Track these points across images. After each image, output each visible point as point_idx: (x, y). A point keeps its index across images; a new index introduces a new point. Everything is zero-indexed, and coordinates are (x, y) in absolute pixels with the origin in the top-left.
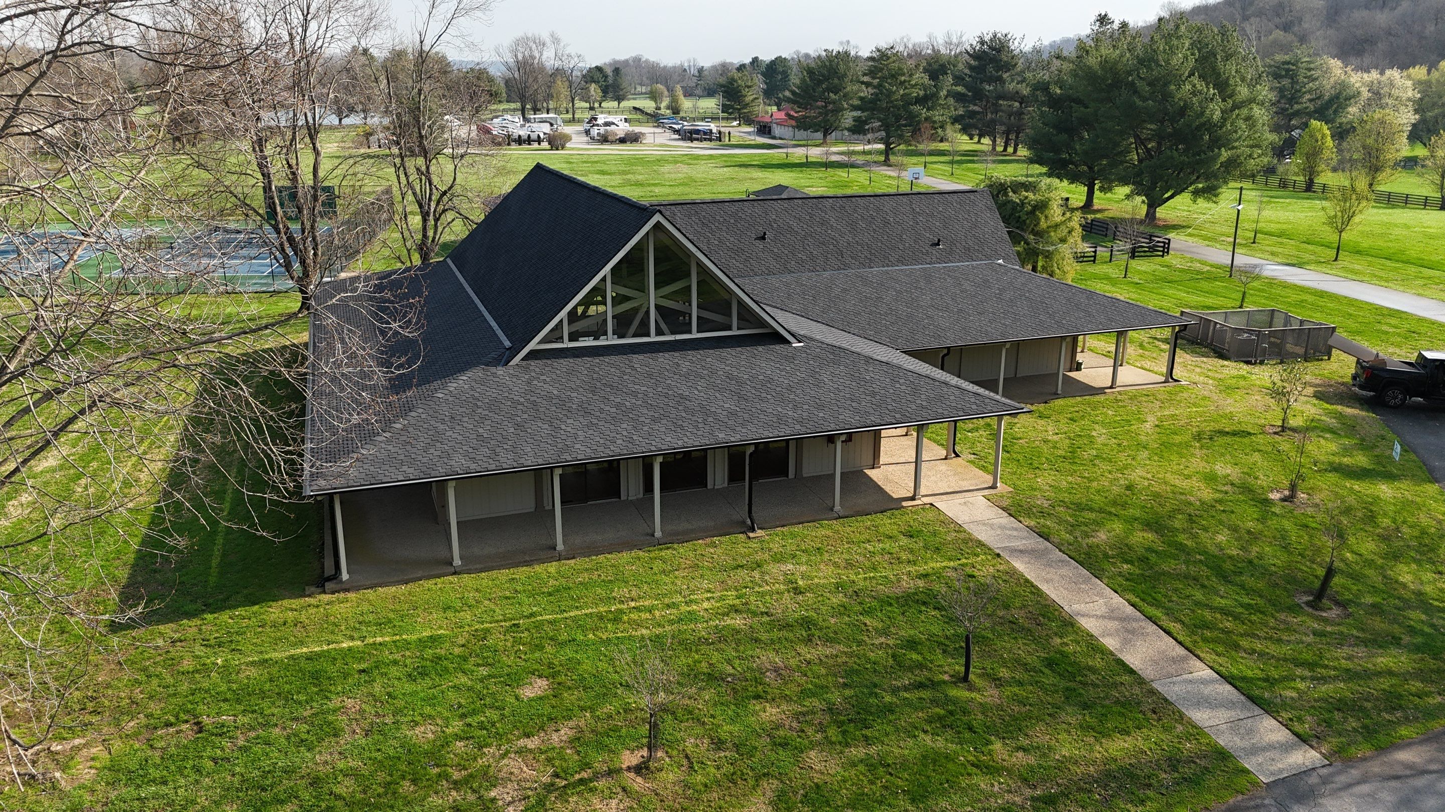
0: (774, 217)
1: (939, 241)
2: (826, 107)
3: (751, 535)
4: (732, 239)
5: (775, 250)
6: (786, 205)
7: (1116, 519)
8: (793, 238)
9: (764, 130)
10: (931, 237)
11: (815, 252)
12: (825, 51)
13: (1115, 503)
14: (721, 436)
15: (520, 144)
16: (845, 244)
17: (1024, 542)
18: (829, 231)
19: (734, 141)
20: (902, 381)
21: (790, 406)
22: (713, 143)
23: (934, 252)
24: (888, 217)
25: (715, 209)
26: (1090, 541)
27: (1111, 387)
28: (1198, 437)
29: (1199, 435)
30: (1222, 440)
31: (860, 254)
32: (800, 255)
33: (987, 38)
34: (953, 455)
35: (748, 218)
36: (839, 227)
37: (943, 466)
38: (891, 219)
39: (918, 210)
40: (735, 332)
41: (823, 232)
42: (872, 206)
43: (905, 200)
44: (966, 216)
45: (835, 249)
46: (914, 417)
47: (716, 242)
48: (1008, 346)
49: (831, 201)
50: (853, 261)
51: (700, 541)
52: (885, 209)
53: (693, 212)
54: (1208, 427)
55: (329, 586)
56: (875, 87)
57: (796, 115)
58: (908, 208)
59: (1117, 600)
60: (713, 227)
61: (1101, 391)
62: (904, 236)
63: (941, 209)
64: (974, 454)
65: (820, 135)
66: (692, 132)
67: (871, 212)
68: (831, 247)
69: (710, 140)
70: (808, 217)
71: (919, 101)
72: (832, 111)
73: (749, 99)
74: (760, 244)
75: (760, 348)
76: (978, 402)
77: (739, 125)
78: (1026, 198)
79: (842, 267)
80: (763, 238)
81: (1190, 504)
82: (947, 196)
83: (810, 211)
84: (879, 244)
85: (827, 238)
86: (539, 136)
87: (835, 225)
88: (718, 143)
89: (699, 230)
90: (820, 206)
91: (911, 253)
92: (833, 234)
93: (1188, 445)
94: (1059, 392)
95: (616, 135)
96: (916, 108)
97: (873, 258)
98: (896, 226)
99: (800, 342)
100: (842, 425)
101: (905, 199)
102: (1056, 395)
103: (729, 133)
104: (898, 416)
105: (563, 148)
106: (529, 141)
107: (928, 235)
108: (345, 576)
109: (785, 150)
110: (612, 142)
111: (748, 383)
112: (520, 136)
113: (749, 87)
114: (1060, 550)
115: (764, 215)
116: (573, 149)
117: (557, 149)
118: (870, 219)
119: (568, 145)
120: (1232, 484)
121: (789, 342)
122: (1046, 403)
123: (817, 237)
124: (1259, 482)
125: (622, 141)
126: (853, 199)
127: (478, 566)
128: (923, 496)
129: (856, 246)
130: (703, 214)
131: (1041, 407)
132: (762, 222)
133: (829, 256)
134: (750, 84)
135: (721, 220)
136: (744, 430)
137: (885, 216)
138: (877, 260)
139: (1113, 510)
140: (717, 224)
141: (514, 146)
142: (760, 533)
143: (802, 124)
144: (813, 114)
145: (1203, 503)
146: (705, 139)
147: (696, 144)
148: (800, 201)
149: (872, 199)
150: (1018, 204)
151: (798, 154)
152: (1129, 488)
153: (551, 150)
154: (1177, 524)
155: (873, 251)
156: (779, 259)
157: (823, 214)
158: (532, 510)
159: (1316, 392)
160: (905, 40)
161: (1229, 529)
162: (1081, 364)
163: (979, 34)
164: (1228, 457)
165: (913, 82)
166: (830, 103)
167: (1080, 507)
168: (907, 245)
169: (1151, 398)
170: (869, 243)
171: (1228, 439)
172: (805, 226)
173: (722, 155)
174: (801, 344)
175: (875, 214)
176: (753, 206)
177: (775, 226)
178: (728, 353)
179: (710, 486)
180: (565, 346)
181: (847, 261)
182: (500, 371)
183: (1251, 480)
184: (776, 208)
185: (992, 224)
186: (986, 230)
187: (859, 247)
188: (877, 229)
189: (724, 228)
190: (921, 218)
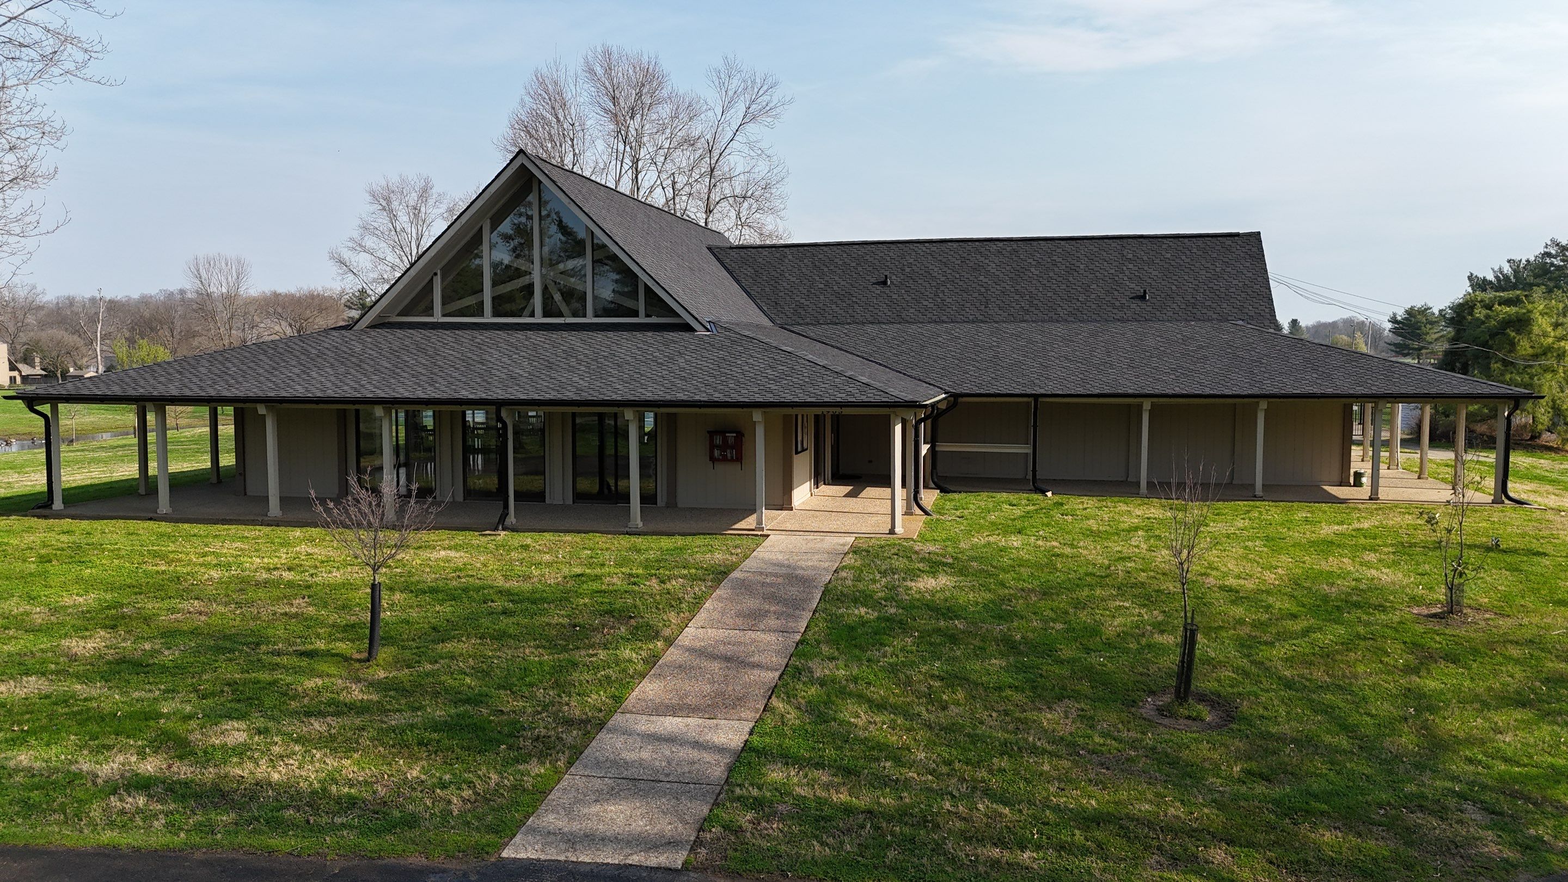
0: (911, 261)
1: (1145, 292)
4: (843, 283)
5: (894, 296)
8: (926, 284)
10: (1137, 288)
11: (949, 300)
16: (998, 292)
24: (1078, 264)
25: (838, 251)
31: (1014, 305)
32: (925, 303)
35: (876, 262)
36: (997, 273)
38: (1082, 267)
39: (1130, 256)
40: (641, 319)
41: (972, 278)
42: (1060, 251)
43: (1113, 245)
44: (1209, 265)
45: (980, 297)
47: (822, 286)
49: (1001, 244)
50: (1000, 313)
52: (1079, 255)
58: (1116, 254)
62: (1094, 287)
63: (1168, 256)
67: (1055, 258)
68: (976, 295)
70: (958, 262)
74: (878, 290)
79: (981, 317)
80: (884, 283)
83: (965, 255)
84: (1050, 294)
85: (974, 285)
89: (808, 272)
90: (983, 250)
92: (986, 280)
97: (1032, 310)
98: (1087, 274)
107: (1133, 286)
108: (57, 503)
115: (899, 259)
118: (1049, 266)
123: (961, 283)
126: (1035, 243)
129: (1012, 295)
130: (820, 256)
132: (892, 266)
135: (840, 262)
137: (1075, 262)
140: (832, 267)
142: (504, 534)
148: (955, 245)
149: (1063, 243)
155: (1036, 302)
157: (983, 259)
168: (1093, 296)
170: (1035, 292)
172: (949, 271)
175: (1059, 260)
176: (889, 249)
177: (908, 270)
184: (920, 251)
185: (1250, 275)
186: (1235, 282)
187: (1017, 297)
188: (1056, 277)
189: (839, 272)
190: (1131, 266)
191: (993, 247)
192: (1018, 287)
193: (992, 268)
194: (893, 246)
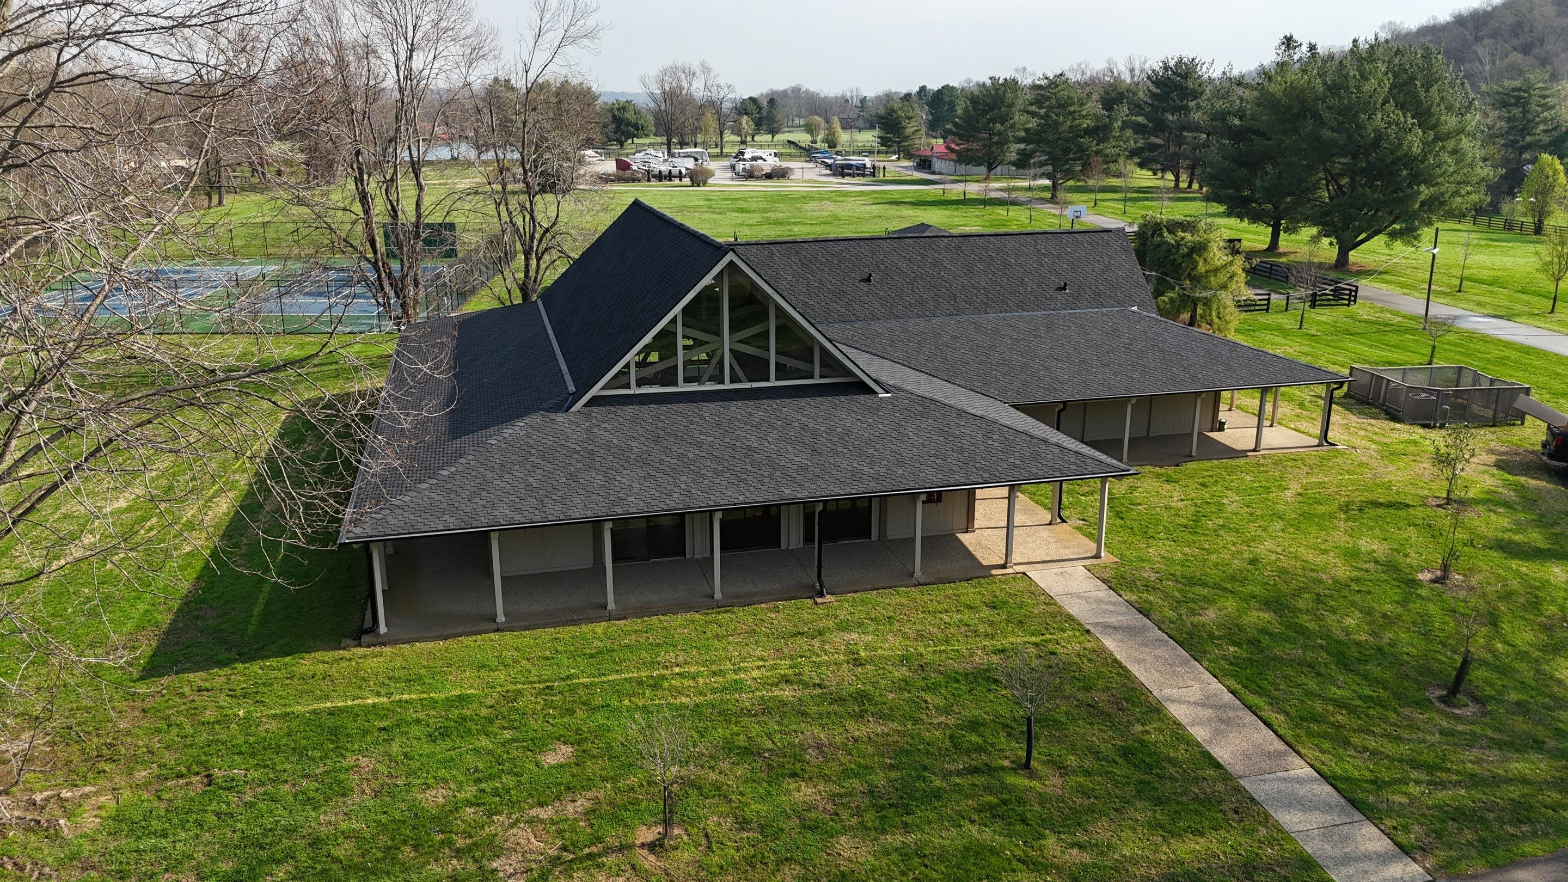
0: (882, 257)
1: (1065, 284)
2: (991, 139)
3: (819, 600)
4: (834, 281)
5: (881, 293)
6: (895, 245)
7: (1230, 596)
8: (901, 280)
9: (924, 164)
10: (1057, 280)
11: (925, 296)
12: (991, 78)
13: (1233, 579)
14: (787, 491)
15: (660, 181)
16: (959, 287)
17: (1121, 618)
18: (942, 273)
19: (889, 177)
20: (995, 437)
21: (867, 461)
22: (866, 179)
23: (1059, 297)
24: (1009, 259)
25: (817, 248)
26: (1195, 619)
27: (1254, 450)
28: (1346, 508)
29: (1347, 506)
30: (1372, 512)
31: (975, 298)
32: (908, 299)
33: (1172, 64)
34: (1059, 520)
35: (853, 258)
36: (953, 269)
37: (1045, 533)
38: (1013, 261)
39: (1043, 251)
40: (817, 381)
41: (935, 274)
42: (991, 246)
44: (1098, 258)
45: (948, 292)
46: (1003, 476)
47: (817, 284)
48: (1134, 401)
49: (946, 240)
50: (967, 306)
51: (763, 605)
52: (1006, 250)
53: (793, 252)
54: (1359, 498)
55: (365, 639)
56: (1041, 118)
57: (957, 148)
58: (1032, 249)
59: (1216, 686)
60: (814, 267)
61: (1243, 454)
62: (1026, 280)
63: (1069, 250)
64: (1083, 520)
65: (983, 169)
66: (843, 167)
67: (990, 253)
68: (944, 290)
69: (864, 175)
70: (919, 258)
71: (1088, 132)
72: (997, 143)
73: (909, 131)
74: (865, 287)
75: (843, 399)
76: (1078, 462)
77: (899, 159)
78: (1183, 238)
79: (955, 312)
80: (868, 280)
81: (1321, 582)
82: (1077, 235)
83: (922, 251)
84: (998, 288)
85: (939, 281)
86: (680, 172)
87: (949, 266)
88: (872, 178)
89: (799, 271)
90: (934, 246)
91: (1033, 298)
92: (946, 276)
93: (1332, 516)
94: (1194, 454)
95: (762, 170)
96: (1085, 141)
97: (990, 302)
98: (1018, 268)
99: (887, 392)
100: (922, 483)
101: (1029, 239)
102: (1190, 458)
103: (884, 168)
104: (985, 475)
105: (704, 185)
106: (670, 176)
107: (1053, 278)
108: (383, 629)
109: (941, 186)
110: (758, 178)
111: (825, 435)
112: (660, 172)
113: (910, 118)
114: (1160, 629)
115: (870, 255)
116: (714, 185)
117: (698, 186)
118: (988, 260)
119: (710, 181)
120: (1376, 562)
121: (875, 393)
122: (1177, 465)
123: (929, 279)
124: (1408, 560)
125: (769, 176)
126: (971, 239)
127: (522, 623)
128: (1015, 564)
129: (971, 289)
130: (804, 253)
131: (1170, 470)
132: (868, 263)
133: (941, 300)
134: (911, 115)
135: (824, 260)
136: (813, 486)
137: (1005, 257)
138: (994, 305)
139: (1229, 586)
140: (818, 265)
141: (654, 182)
142: (829, 598)
143: (964, 158)
144: (975, 146)
145: (1336, 582)
146: (858, 175)
147: (847, 180)
148: (911, 241)
149: (992, 238)
150: (1173, 246)
151: (956, 190)
152: (1253, 562)
153: (692, 186)
154: (1301, 604)
155: (990, 296)
156: (884, 303)
157: (936, 255)
158: (590, 566)
159: (1498, 461)
160: (1083, 66)
161: (1361, 612)
162: (1224, 423)
163: (1163, 58)
164: (1377, 531)
165: (1084, 113)
166: (994, 134)
167: (1191, 581)
168: (1029, 289)
169: (1299, 463)
170: (987, 286)
171: (1381, 511)
172: (915, 268)
173: (874, 192)
174: (889, 395)
175: (994, 255)
176: (860, 246)
177: (882, 267)
178: (808, 404)
179: (783, 546)
180: (632, 392)
181: (960, 306)
182: (560, 417)
183: (1400, 558)
184: (885, 248)
185: (1127, 266)
186: (1120, 273)
187: (975, 291)
188: (996, 271)
189: (826, 269)
190: (1046, 260)
191: (943, 243)
192: (973, 282)
193: (947, 263)
194: (862, 243)
